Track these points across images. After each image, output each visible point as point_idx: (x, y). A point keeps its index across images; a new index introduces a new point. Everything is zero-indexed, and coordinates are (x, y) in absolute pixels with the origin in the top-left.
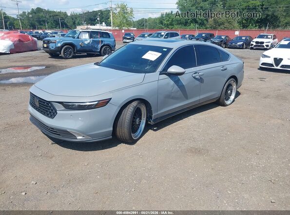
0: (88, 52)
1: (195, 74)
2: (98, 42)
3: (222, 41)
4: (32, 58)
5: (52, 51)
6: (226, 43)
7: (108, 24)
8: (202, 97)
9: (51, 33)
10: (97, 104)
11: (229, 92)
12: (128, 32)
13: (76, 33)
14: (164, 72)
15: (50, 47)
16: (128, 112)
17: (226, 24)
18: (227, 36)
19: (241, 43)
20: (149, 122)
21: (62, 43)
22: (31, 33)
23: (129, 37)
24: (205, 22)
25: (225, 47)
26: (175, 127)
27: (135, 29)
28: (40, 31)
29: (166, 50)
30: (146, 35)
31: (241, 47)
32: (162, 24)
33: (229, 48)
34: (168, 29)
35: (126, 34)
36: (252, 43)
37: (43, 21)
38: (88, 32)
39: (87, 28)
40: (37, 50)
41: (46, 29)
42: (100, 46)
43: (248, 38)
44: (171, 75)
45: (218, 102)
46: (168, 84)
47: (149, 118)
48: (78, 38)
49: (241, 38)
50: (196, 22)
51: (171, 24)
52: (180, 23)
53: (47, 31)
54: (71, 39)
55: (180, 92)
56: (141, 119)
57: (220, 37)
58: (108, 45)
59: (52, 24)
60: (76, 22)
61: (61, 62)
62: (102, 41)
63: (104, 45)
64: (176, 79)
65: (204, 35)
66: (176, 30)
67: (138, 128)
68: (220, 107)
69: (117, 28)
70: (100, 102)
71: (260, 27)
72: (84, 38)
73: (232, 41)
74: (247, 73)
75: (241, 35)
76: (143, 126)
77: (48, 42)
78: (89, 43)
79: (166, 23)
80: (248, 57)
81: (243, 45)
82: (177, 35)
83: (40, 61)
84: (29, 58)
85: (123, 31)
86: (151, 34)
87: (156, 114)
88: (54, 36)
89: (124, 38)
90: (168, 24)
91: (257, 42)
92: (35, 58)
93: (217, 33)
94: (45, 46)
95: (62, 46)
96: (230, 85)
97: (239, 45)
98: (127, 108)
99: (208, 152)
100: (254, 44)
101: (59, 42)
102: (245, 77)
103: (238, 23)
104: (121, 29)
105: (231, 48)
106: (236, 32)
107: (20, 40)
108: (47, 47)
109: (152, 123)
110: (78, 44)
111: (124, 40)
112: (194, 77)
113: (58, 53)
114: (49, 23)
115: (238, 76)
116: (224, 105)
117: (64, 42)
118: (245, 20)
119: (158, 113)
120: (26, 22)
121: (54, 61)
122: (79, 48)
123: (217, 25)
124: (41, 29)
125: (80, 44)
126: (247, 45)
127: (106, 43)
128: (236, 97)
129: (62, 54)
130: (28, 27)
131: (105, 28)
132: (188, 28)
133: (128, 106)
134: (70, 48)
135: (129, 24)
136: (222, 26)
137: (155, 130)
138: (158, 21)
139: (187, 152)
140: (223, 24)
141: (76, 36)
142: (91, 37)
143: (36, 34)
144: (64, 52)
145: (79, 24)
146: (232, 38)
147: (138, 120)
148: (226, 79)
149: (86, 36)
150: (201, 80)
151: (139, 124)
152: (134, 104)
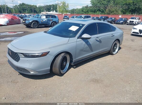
0: (45, 25)
1: (96, 38)
2: (50, 20)
3: (112, 20)
4: (17, 28)
5: (27, 24)
6: (114, 22)
7: (56, 11)
8: (100, 50)
9: (28, 15)
10: (41, 55)
11: (115, 47)
12: (66, 15)
13: (39, 15)
14: (80, 37)
15: (26, 22)
16: (59, 59)
17: (115, 12)
18: (115, 18)
19: (122, 21)
20: (71, 64)
21: (32, 20)
22: (19, 15)
23: (66, 18)
24: (104, 11)
25: (114, 24)
26: (85, 66)
27: (70, 14)
28: (23, 15)
29: (81, 25)
30: (75, 17)
31: (122, 24)
32: (83, 11)
33: (116, 24)
34: (86, 14)
35: (65, 16)
36: (128, 21)
37: (25, 9)
38: (45, 15)
39: (46, 13)
40: (21, 24)
41: (26, 13)
42: (51, 22)
43: (126, 19)
44: (83, 39)
45: (109, 53)
46: (82, 43)
47: (71, 61)
48: (40, 18)
49: (122, 19)
50: (100, 11)
51: (88, 12)
52: (92, 11)
53: (26, 14)
54: (37, 18)
55: (88, 48)
56: (66, 62)
57: (111, 18)
58: (55, 22)
59: (29, 11)
60: (41, 10)
61: (31, 30)
62: (52, 20)
63: (53, 22)
64: (87, 41)
65: (103, 17)
66: (90, 14)
67: (65, 67)
68: (110, 56)
69: (61, 13)
70: (43, 54)
71: (132, 14)
72: (43, 18)
73: (118, 21)
74: (125, 37)
75: (122, 18)
76: (68, 66)
77: (25, 20)
78: (46, 21)
79: (85, 11)
80: (126, 28)
81: (123, 22)
82: (90, 17)
83: (21, 29)
84: (16, 28)
85: (63, 15)
86: (77, 17)
87: (75, 59)
88: (30, 17)
89: (64, 18)
90: (86, 12)
91: (130, 21)
92: (19, 27)
93: (110, 16)
94: (24, 22)
95: (32, 22)
96: (116, 44)
97: (121, 23)
98: (58, 57)
99: (102, 82)
100: (129, 22)
101: (30, 20)
102: (124, 39)
103: (121, 11)
104: (62, 14)
105: (117, 24)
106: (120, 16)
107: (12, 19)
108: (25, 22)
109: (72, 64)
110: (40, 21)
111: (64, 19)
112: (96, 40)
113: (30, 25)
114: (28, 11)
115: (120, 40)
116: (112, 54)
117: (33, 20)
118: (125, 10)
119: (76, 59)
120: (17, 10)
121: (28, 29)
122: (40, 23)
123: (110, 12)
124: (24, 13)
125: (41, 21)
126: (125, 22)
127: (54, 21)
128: (119, 50)
129: (32, 26)
130: (18, 12)
131: (55, 13)
132: (96, 14)
133: (59, 56)
134: (36, 23)
135: (67, 11)
136: (113, 13)
137: (75, 68)
138: (81, 10)
139: (91, 82)
140: (113, 12)
141: (39, 17)
142: (46, 17)
143: (21, 16)
144: (33, 25)
145: (42, 11)
146: (117, 19)
147: (65, 63)
148: (114, 41)
149: (44, 17)
150: (100, 41)
151: (66, 65)
152: (63, 54)
